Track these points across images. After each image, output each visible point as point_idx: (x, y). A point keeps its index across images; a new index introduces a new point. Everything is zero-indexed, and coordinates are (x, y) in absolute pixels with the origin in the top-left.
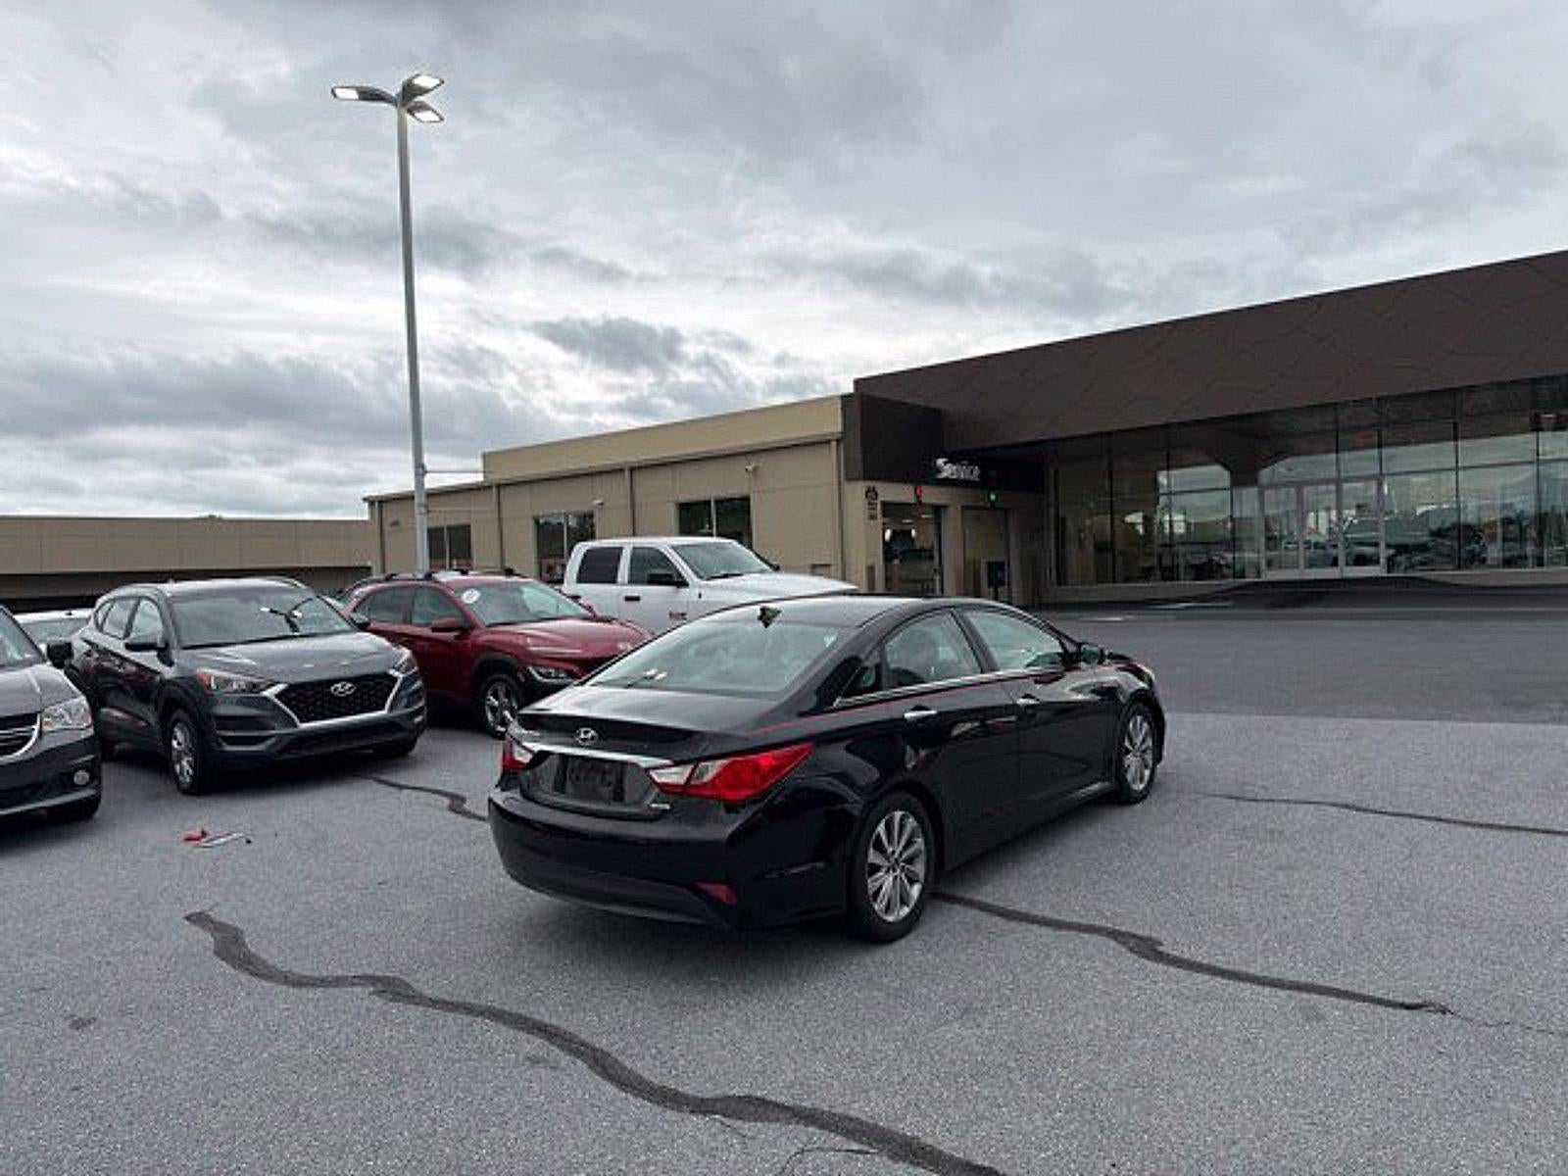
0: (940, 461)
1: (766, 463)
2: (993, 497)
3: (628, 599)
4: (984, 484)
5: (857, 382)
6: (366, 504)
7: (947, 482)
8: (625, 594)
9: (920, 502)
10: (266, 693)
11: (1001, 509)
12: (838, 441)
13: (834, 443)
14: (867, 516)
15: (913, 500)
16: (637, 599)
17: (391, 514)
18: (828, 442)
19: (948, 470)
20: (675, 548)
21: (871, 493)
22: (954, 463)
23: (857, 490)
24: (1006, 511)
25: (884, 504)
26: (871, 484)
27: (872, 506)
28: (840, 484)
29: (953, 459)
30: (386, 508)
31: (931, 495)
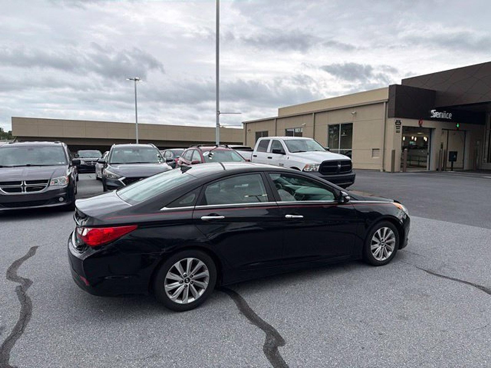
0: (433, 111)
1: (359, 111)
2: (458, 126)
3: (269, 158)
4: (454, 120)
5: (403, 80)
6: (243, 124)
7: (436, 119)
8: (268, 156)
9: (421, 126)
10: (119, 180)
11: (463, 130)
12: (386, 102)
13: (385, 104)
14: (395, 131)
15: (418, 126)
16: (271, 158)
17: (249, 127)
18: (383, 103)
19: (435, 114)
20: (284, 141)
21: (398, 123)
22: (439, 112)
23: (392, 122)
24: (465, 132)
25: (403, 127)
26: (398, 119)
27: (398, 128)
28: (386, 118)
29: (438, 110)
30: (248, 125)
31: (426, 124)
